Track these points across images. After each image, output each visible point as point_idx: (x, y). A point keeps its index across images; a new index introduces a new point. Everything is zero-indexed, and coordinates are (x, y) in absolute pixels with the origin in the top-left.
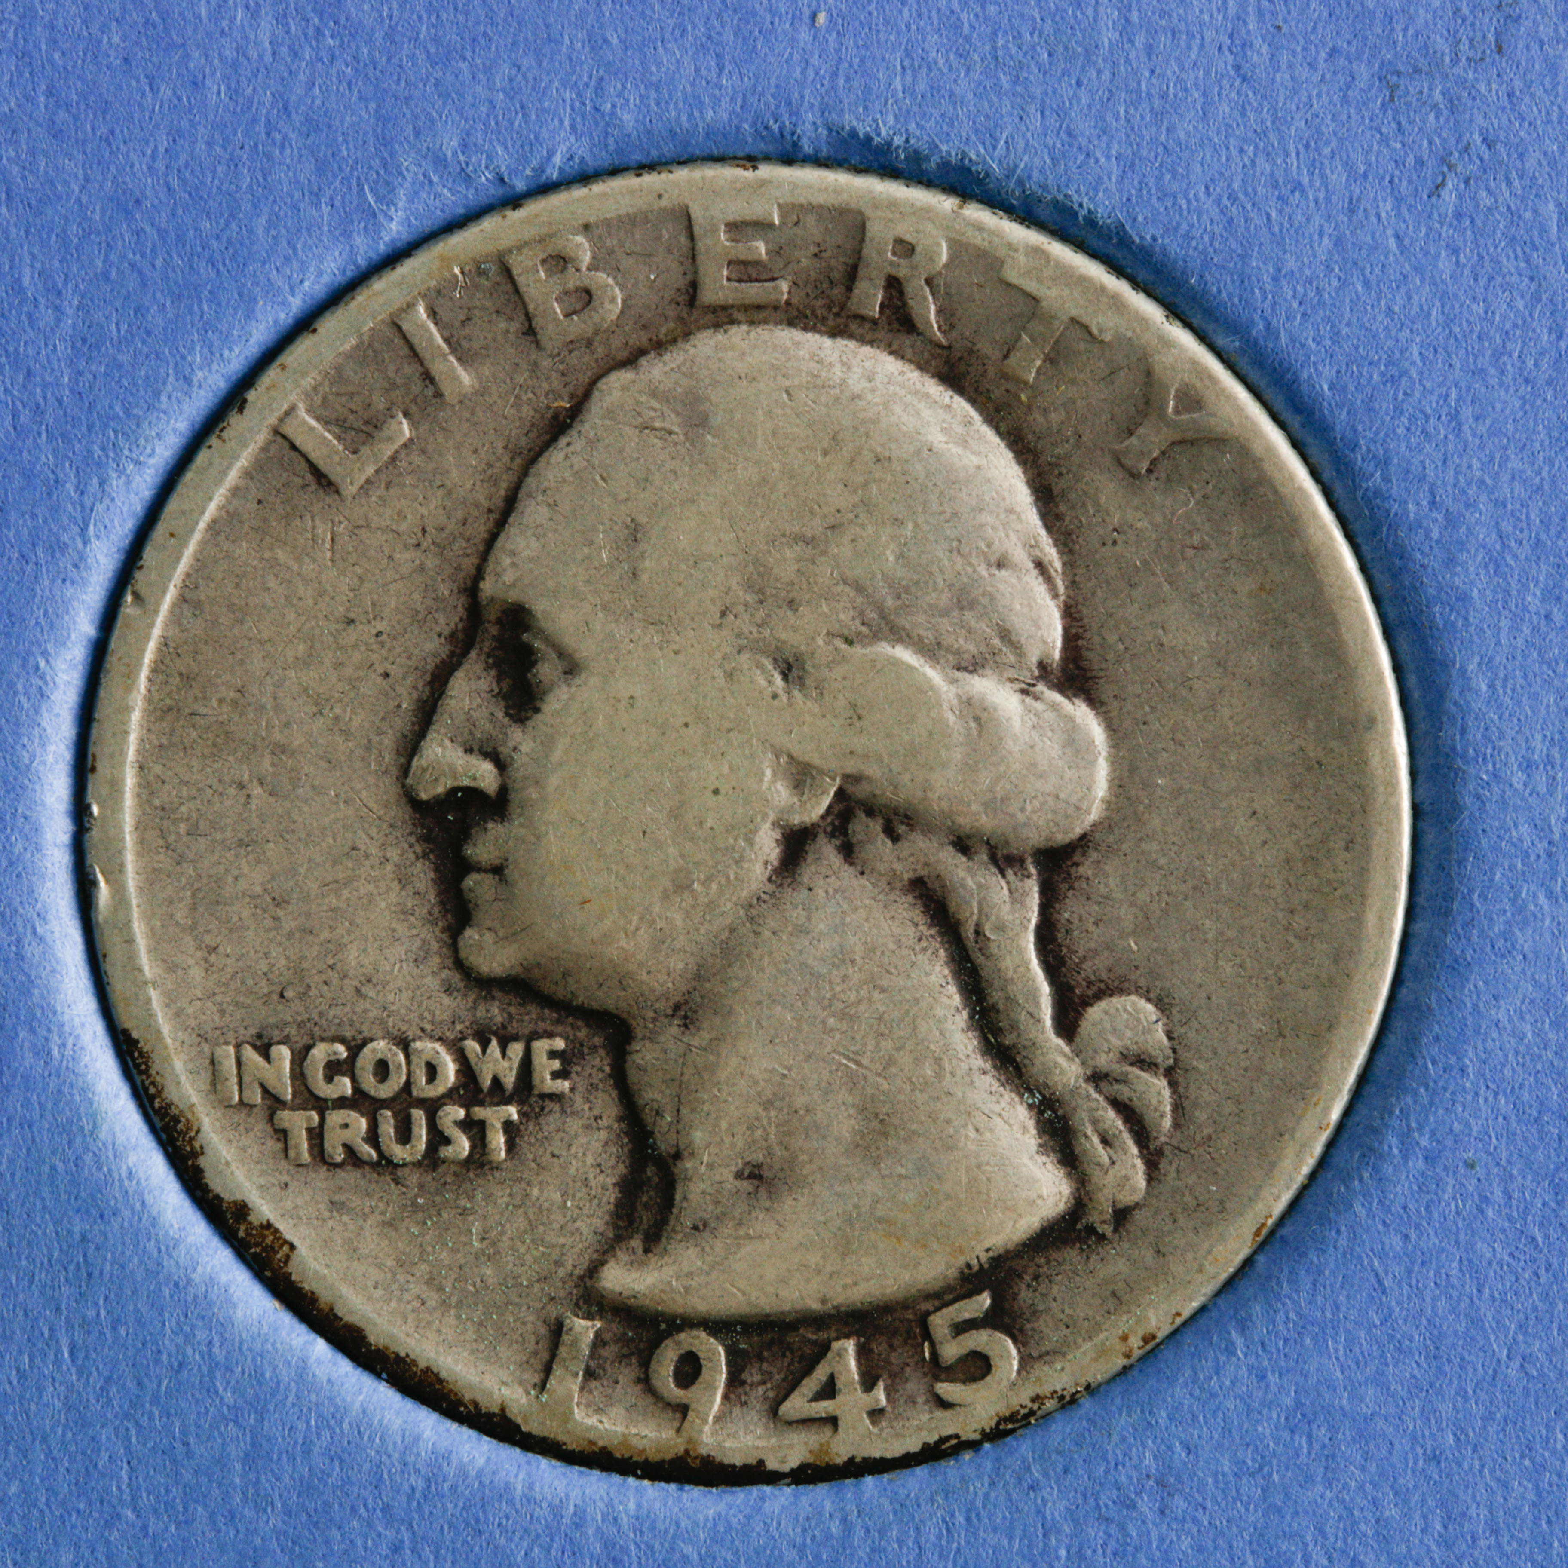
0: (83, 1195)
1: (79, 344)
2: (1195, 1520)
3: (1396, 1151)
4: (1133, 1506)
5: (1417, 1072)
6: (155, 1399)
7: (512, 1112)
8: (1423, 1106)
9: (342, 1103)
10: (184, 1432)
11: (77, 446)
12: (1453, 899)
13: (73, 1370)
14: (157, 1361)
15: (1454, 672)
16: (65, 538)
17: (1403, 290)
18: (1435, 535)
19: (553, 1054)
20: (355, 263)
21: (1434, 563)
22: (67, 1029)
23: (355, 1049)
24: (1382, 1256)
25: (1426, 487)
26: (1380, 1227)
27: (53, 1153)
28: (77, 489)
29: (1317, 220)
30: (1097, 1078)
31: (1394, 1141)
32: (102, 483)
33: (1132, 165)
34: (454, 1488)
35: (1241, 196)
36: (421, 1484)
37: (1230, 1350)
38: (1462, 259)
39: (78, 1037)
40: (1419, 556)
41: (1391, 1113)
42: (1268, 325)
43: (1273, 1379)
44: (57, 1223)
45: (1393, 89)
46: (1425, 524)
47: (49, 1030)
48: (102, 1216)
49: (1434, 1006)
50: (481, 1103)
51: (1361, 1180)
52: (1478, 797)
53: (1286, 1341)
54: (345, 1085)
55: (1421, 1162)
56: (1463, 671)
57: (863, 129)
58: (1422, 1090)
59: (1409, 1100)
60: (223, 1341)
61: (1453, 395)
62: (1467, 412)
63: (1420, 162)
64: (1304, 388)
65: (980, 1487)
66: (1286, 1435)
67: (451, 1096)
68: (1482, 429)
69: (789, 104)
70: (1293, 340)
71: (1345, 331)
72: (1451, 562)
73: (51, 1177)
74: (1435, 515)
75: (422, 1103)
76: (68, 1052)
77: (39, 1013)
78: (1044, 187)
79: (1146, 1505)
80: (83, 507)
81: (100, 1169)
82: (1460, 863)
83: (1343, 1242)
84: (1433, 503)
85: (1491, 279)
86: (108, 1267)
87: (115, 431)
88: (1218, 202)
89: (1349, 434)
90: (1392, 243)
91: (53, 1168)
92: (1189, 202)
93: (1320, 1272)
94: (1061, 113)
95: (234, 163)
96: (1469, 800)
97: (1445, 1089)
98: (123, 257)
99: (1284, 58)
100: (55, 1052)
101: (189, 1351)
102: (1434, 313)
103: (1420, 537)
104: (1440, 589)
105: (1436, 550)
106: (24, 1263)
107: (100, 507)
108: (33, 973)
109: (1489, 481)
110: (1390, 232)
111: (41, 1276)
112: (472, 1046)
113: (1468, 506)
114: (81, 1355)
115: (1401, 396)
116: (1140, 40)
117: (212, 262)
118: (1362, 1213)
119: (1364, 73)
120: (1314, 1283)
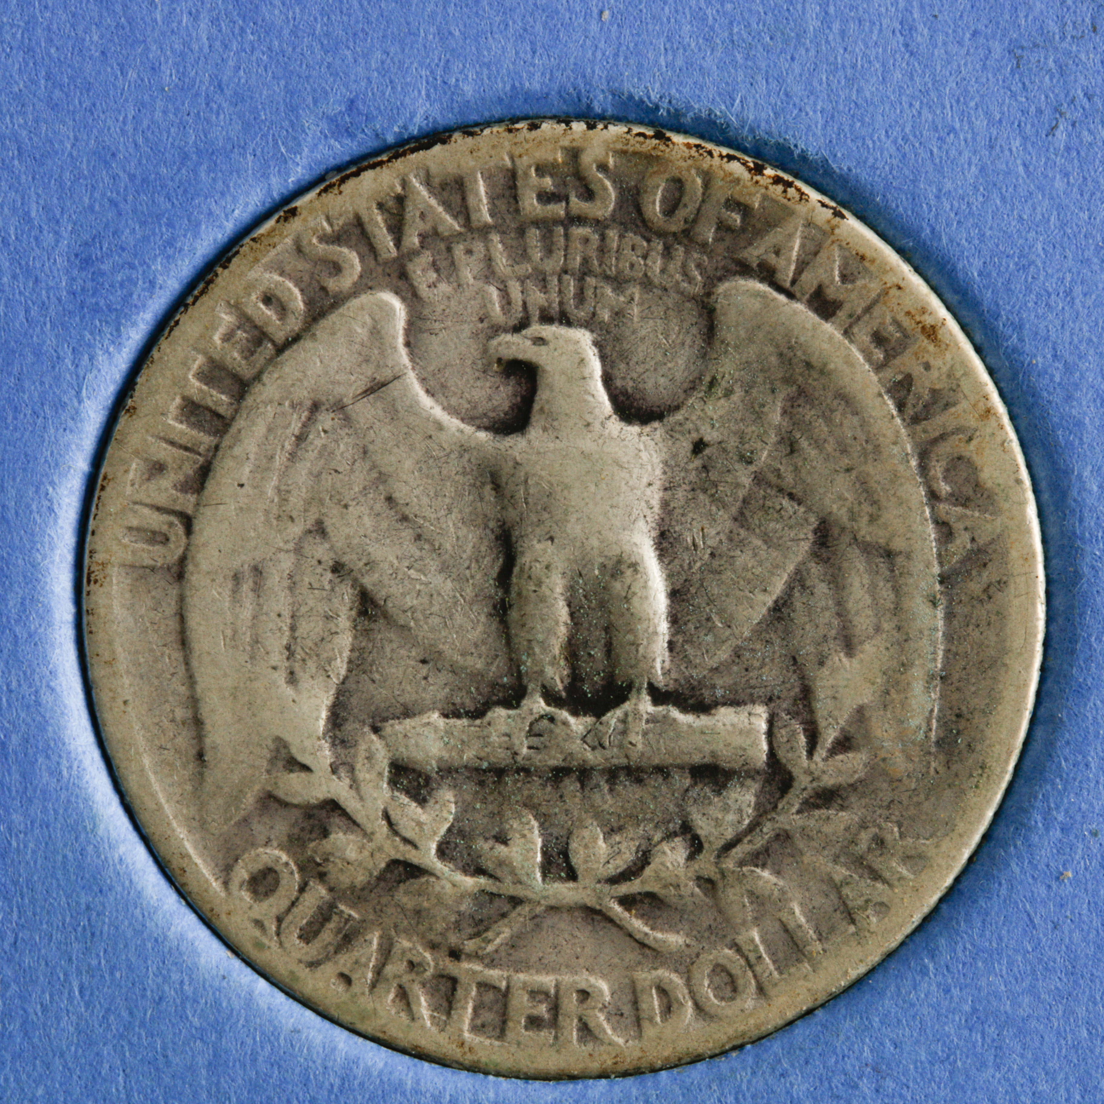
0: (87, 876)
1: (73, 258)
2: (901, 1096)
3: (1040, 825)
4: (856, 1087)
5: (1054, 767)
6: (143, 1024)
8: (1059, 792)
10: (164, 1048)
11: (73, 332)
12: (1076, 642)
13: (82, 1004)
14: (143, 996)
15: (1073, 478)
16: (65, 399)
17: (1030, 203)
18: (1057, 379)
20: (272, 197)
21: (1057, 398)
22: (73, 755)
24: (1032, 901)
25: (1050, 345)
26: (1030, 880)
27: (65, 845)
28: (73, 363)
29: (966, 154)
31: (1039, 818)
32: (91, 359)
33: (833, 116)
34: (362, 1084)
35: (911, 137)
36: (337, 1082)
37: (924, 972)
38: (1072, 180)
39: (81, 761)
40: (1045, 394)
41: (1036, 798)
42: (933, 230)
43: (955, 992)
44: (68, 896)
45: (1019, 59)
46: (1049, 371)
47: (60, 756)
48: (101, 891)
49: (1065, 719)
51: (1015, 847)
52: (1093, 567)
53: (964, 964)
55: (1058, 832)
56: (1080, 477)
57: (638, 93)
58: (1058, 780)
59: (1049, 787)
60: (191, 980)
61: (1068, 277)
62: (1078, 290)
63: (1040, 111)
64: (960, 275)
65: (745, 1075)
66: (966, 1033)
68: (1089, 302)
69: (584, 76)
70: (951, 241)
71: (988, 233)
72: (1069, 398)
73: (64, 863)
74: (1057, 364)
76: (74, 772)
77: (52, 744)
78: (769, 133)
79: (866, 1086)
80: (78, 376)
81: (99, 857)
82: (1081, 615)
83: (1004, 892)
84: (1055, 356)
85: (1093, 194)
86: (106, 928)
87: (100, 321)
88: (895, 142)
89: (993, 307)
90: (1021, 169)
91: (65, 857)
92: (874, 142)
93: (987, 914)
94: (780, 79)
95: (183, 126)
96: (1086, 570)
97: (1075, 779)
98: (103, 195)
99: (940, 38)
100: (65, 773)
101: (166, 988)
102: (1052, 219)
103: (1046, 381)
104: (1062, 418)
105: (1058, 390)
106: (45, 926)
107: (90, 376)
108: (48, 715)
109: (1095, 340)
110: (1019, 162)
111: (57, 936)
113: (1080, 358)
114: (88, 993)
115: (1030, 279)
116: (836, 26)
117: (168, 197)
118: (1017, 870)
119: (997, 48)
120: (984, 921)
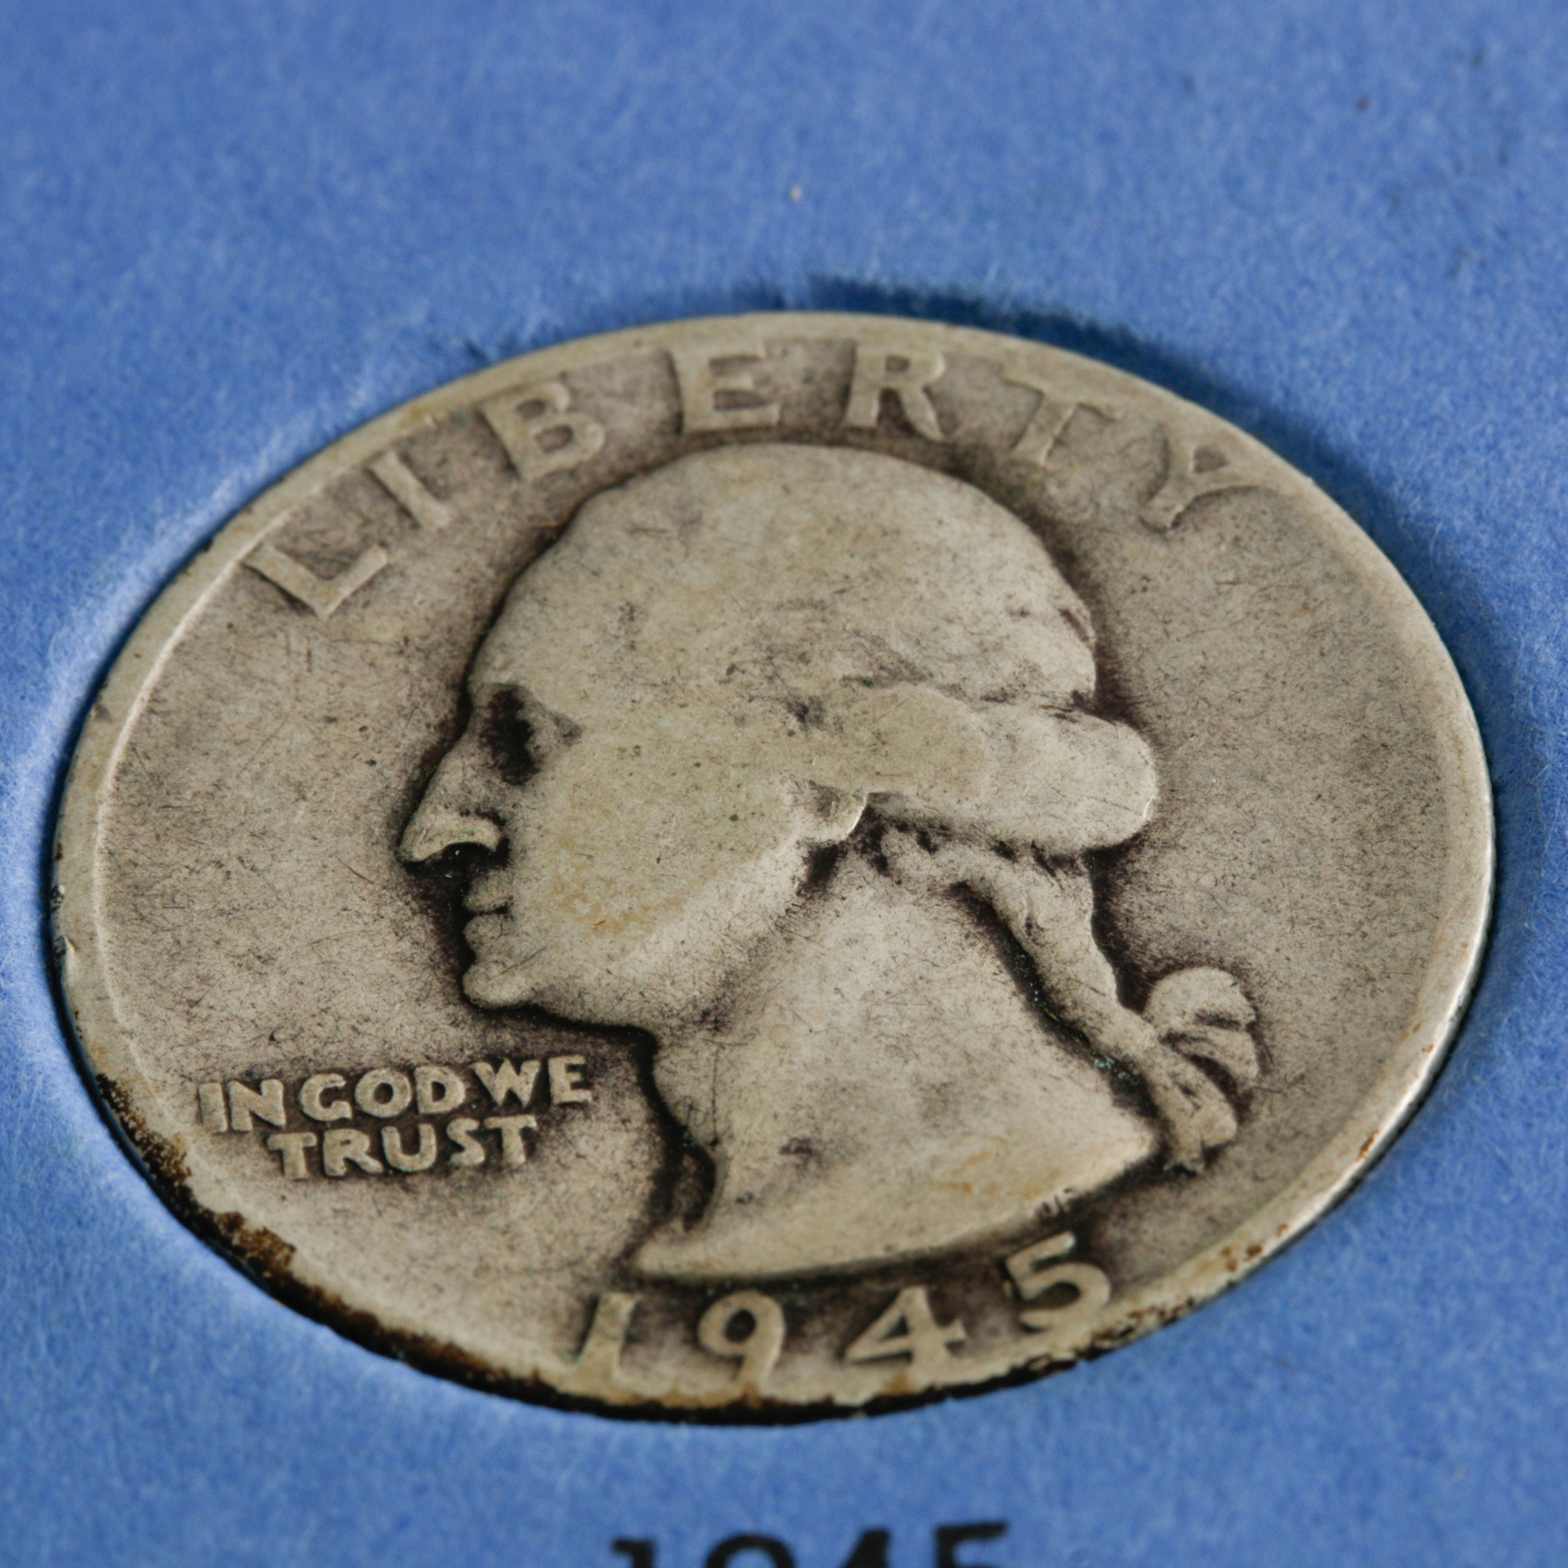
0: (58, 1206)
1: (33, 508)
2: (1322, 1393)
3: (1508, 1054)
4: (1249, 1386)
5: (1522, 986)
6: (144, 1379)
7: (531, 1121)
8: (1533, 1013)
9: (342, 1123)
10: (177, 1405)
11: (34, 587)
12: (1543, 841)
13: (51, 1359)
14: (145, 1345)
15: (1521, 653)
16: (23, 662)
18: (1485, 543)
19: (571, 1068)
20: (322, 429)
21: (1487, 565)
22: (36, 1068)
23: (353, 1077)
24: (1504, 1143)
25: (1472, 506)
26: (1500, 1120)
27: (24, 1172)
28: (34, 621)
29: (1329, 308)
30: (1172, 1040)
31: (1505, 1046)
32: (61, 615)
34: (484, 1432)
36: (445, 1431)
37: (1345, 1241)
39: (49, 1076)
40: (1469, 562)
41: (1498, 1024)
42: (1287, 393)
43: (1396, 1261)
44: (28, 1232)
45: (1397, 201)
46: (1473, 534)
47: (16, 1069)
48: (79, 1223)
49: (1534, 928)
50: (497, 1115)
51: (1473, 1083)
52: (1559, 751)
53: (1406, 1226)
54: (344, 1109)
55: (1537, 1057)
56: (1529, 650)
57: (846, 273)
58: (1530, 1000)
59: (1517, 1009)
60: (219, 1323)
61: (1490, 430)
62: (1505, 443)
63: (1431, 255)
64: (1333, 441)
66: (1416, 1308)
67: (460, 1111)
68: (1523, 455)
70: (1315, 402)
71: (1367, 389)
72: (1505, 563)
73: (23, 1193)
74: (1482, 526)
75: (431, 1118)
76: (38, 1087)
78: (1041, 306)
79: (1266, 1383)
80: (41, 635)
81: (76, 1181)
82: (1546, 809)
83: (1459, 1135)
84: (1480, 518)
86: (87, 1267)
87: (74, 573)
89: (1383, 471)
91: (24, 1185)
93: (1436, 1164)
96: (1550, 756)
97: (1555, 996)
100: (25, 1088)
101: (180, 1334)
102: (1461, 368)
103: (1469, 547)
104: (1496, 586)
105: (1488, 556)
107: (60, 635)
109: (1537, 495)
110: (1406, 310)
112: (483, 1069)
113: (1516, 516)
114: (60, 1346)
115: (1434, 436)
117: (171, 431)
118: (1478, 1109)
119: (1364, 193)
120: (1431, 1173)
